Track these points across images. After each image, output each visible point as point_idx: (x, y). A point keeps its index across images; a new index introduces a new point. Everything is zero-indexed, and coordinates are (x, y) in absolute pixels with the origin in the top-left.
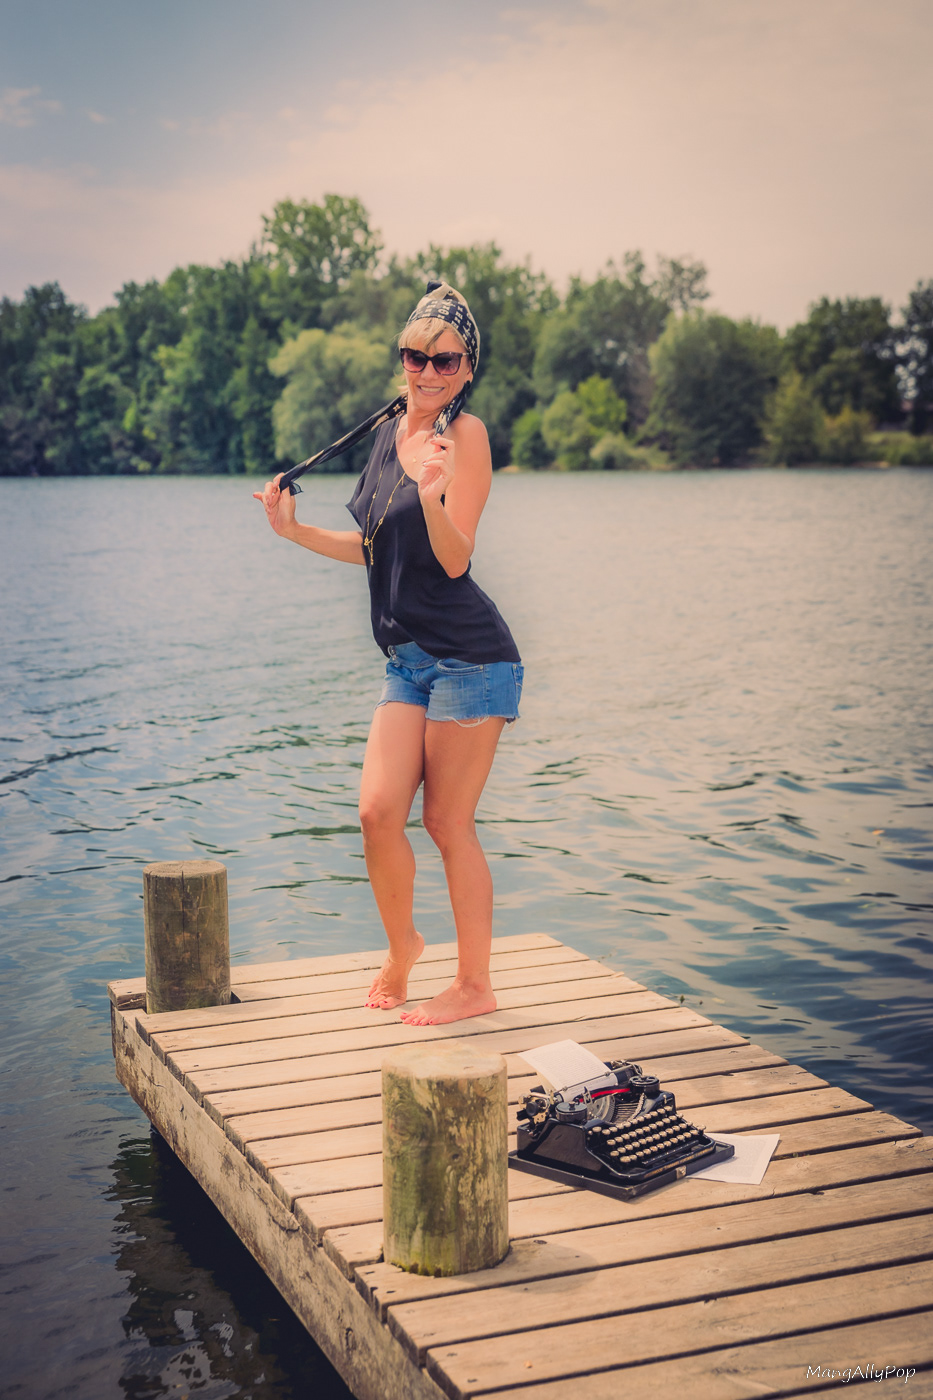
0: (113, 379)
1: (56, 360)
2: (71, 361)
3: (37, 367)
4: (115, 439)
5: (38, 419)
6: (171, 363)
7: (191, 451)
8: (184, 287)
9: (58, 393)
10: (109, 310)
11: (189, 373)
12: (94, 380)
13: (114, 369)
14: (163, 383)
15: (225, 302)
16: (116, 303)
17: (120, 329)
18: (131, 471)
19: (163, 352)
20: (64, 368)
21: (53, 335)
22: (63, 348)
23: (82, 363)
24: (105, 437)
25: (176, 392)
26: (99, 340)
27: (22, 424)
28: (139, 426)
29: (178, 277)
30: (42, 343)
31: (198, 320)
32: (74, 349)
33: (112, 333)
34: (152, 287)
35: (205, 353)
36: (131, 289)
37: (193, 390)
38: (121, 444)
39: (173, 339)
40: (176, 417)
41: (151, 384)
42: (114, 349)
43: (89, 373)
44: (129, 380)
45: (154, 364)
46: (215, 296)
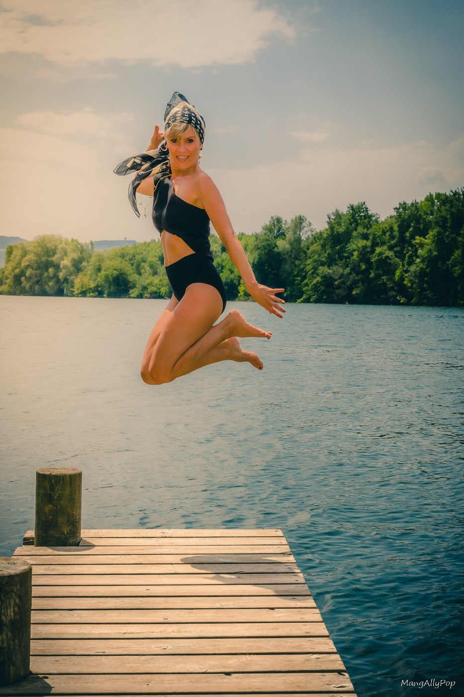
0: (390, 254)
1: (362, 243)
2: (369, 243)
3: (352, 246)
4: (390, 285)
5: (350, 274)
6: (422, 245)
7: (429, 294)
8: (433, 204)
9: (361, 260)
10: (391, 217)
11: (430, 251)
12: (380, 254)
13: (391, 248)
14: (418, 257)
15: (452, 214)
16: (394, 213)
17: (396, 228)
18: (397, 303)
19: (418, 239)
20: (365, 247)
21: (360, 229)
22: (365, 237)
23: (375, 244)
24: (384, 284)
25: (423, 261)
26: (384, 233)
27: (342, 276)
28: (402, 279)
29: (430, 199)
31: (437, 223)
32: (371, 237)
33: (391, 229)
34: (415, 205)
35: (439, 241)
36: (404, 206)
38: (392, 288)
39: (424, 234)
40: (422, 274)
41: (411, 257)
42: (392, 237)
43: (378, 250)
44: (400, 255)
45: (413, 246)
46: (446, 210)
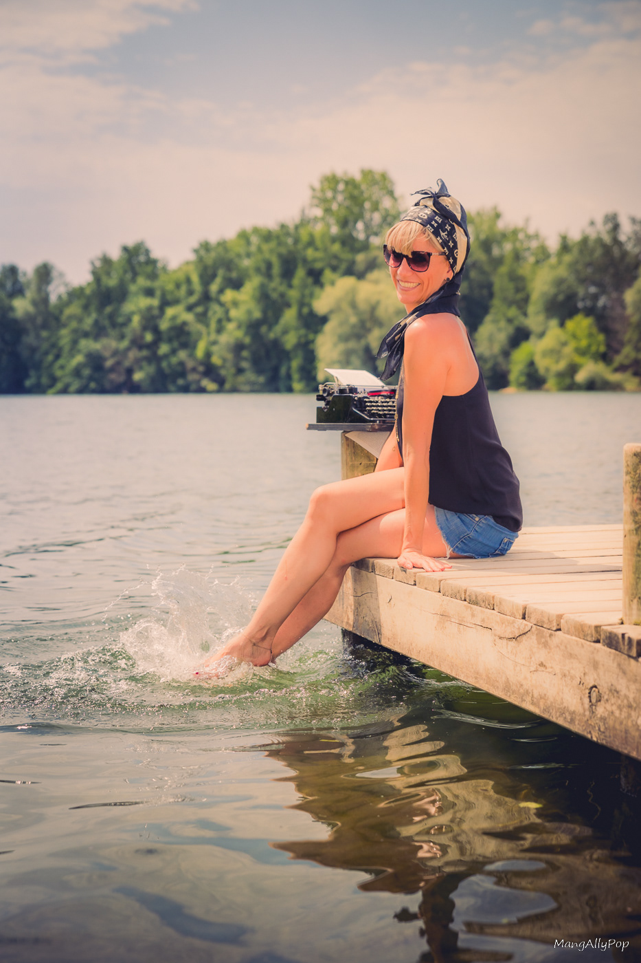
0: (189, 317)
1: (144, 302)
2: (155, 302)
3: (128, 307)
4: (190, 364)
5: (128, 349)
6: (235, 304)
7: (250, 376)
8: (248, 243)
9: (145, 328)
10: (188, 263)
11: (249, 312)
12: (174, 318)
13: (190, 308)
14: (229, 320)
15: (280, 256)
16: (192, 257)
17: (195, 279)
18: (202, 390)
19: (229, 295)
20: (150, 309)
21: (142, 282)
22: (149, 292)
23: (165, 303)
24: (182, 364)
25: (239, 327)
26: (178, 286)
27: (115, 353)
28: (208, 355)
29: (244, 236)
30: (133, 288)
31: (258, 270)
32: (158, 293)
33: (188, 281)
34: (223, 244)
35: (263, 296)
36: (206, 246)
37: (253, 327)
38: (194, 370)
39: (237, 285)
40: (238, 348)
41: (220, 321)
42: (190, 293)
43: (170, 312)
44: (203, 318)
45: (222, 304)
46: (271, 251)
